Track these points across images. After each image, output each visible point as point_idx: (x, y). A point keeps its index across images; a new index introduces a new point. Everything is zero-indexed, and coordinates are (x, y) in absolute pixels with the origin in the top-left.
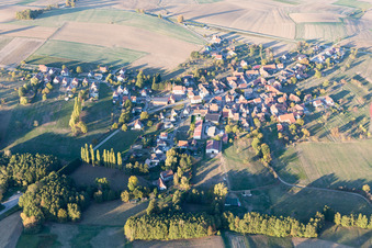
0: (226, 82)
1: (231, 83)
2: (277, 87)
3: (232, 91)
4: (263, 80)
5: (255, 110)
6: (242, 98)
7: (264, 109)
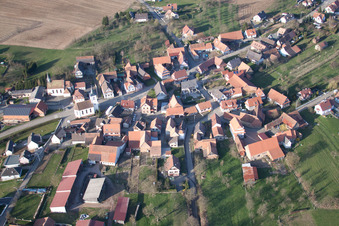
0: (151, 70)
1: (160, 71)
2: (244, 76)
3: (158, 89)
4: (218, 62)
5: (198, 131)
6: (173, 101)
7: (216, 126)
